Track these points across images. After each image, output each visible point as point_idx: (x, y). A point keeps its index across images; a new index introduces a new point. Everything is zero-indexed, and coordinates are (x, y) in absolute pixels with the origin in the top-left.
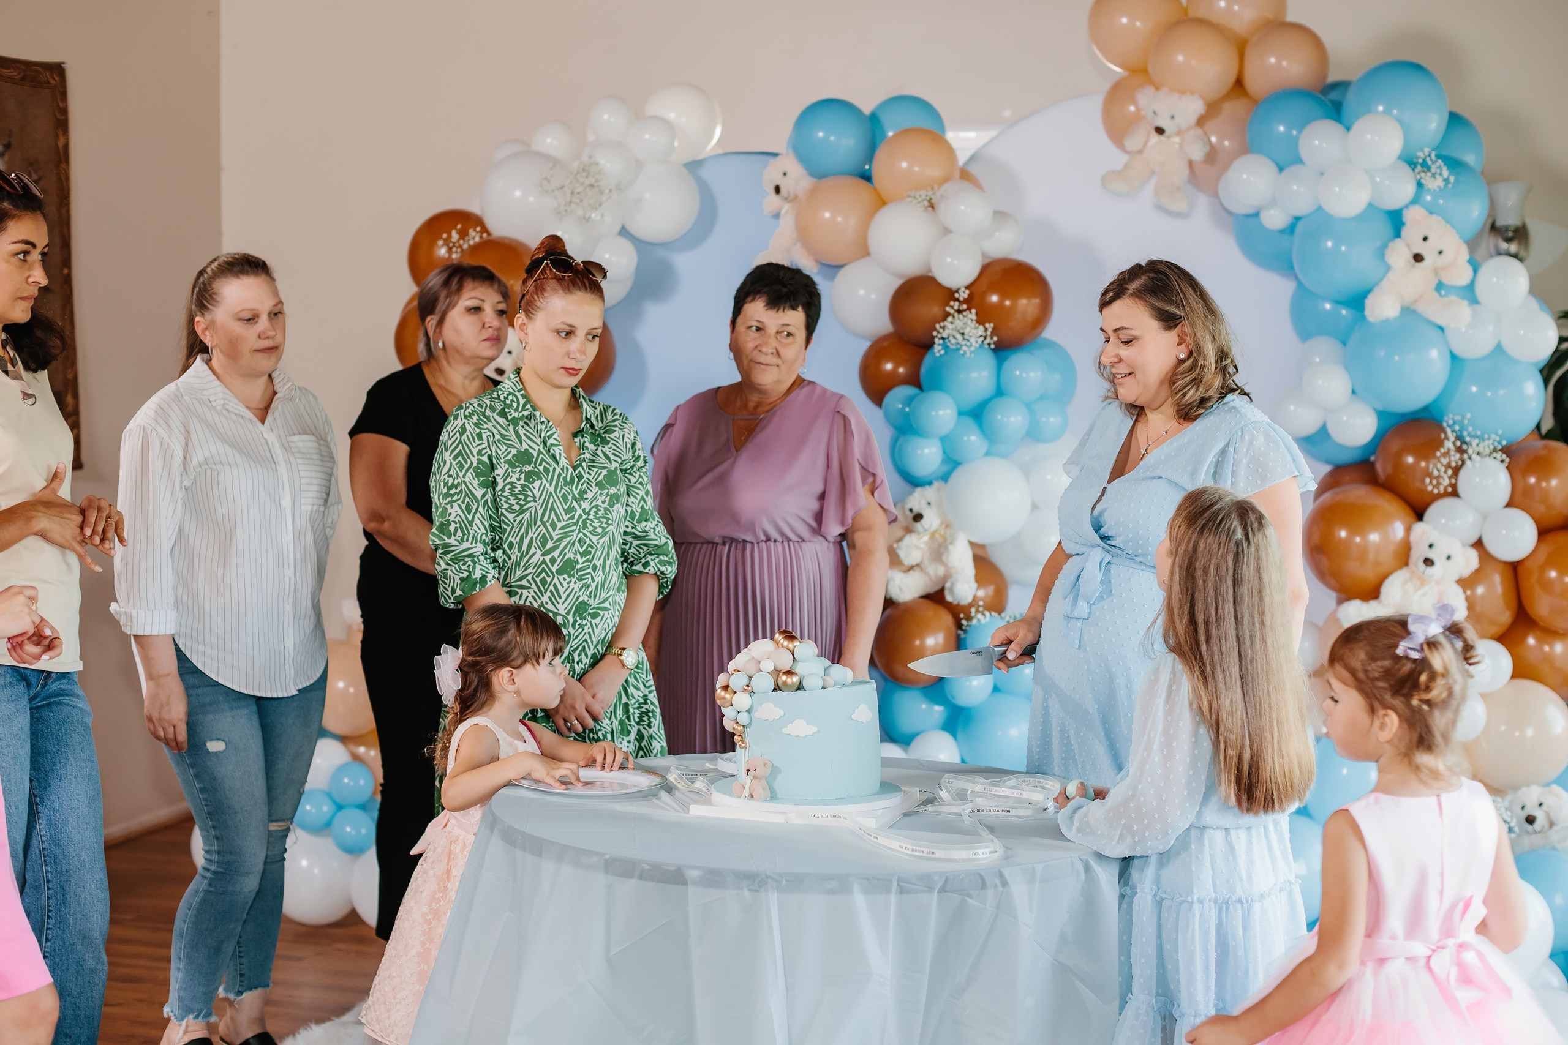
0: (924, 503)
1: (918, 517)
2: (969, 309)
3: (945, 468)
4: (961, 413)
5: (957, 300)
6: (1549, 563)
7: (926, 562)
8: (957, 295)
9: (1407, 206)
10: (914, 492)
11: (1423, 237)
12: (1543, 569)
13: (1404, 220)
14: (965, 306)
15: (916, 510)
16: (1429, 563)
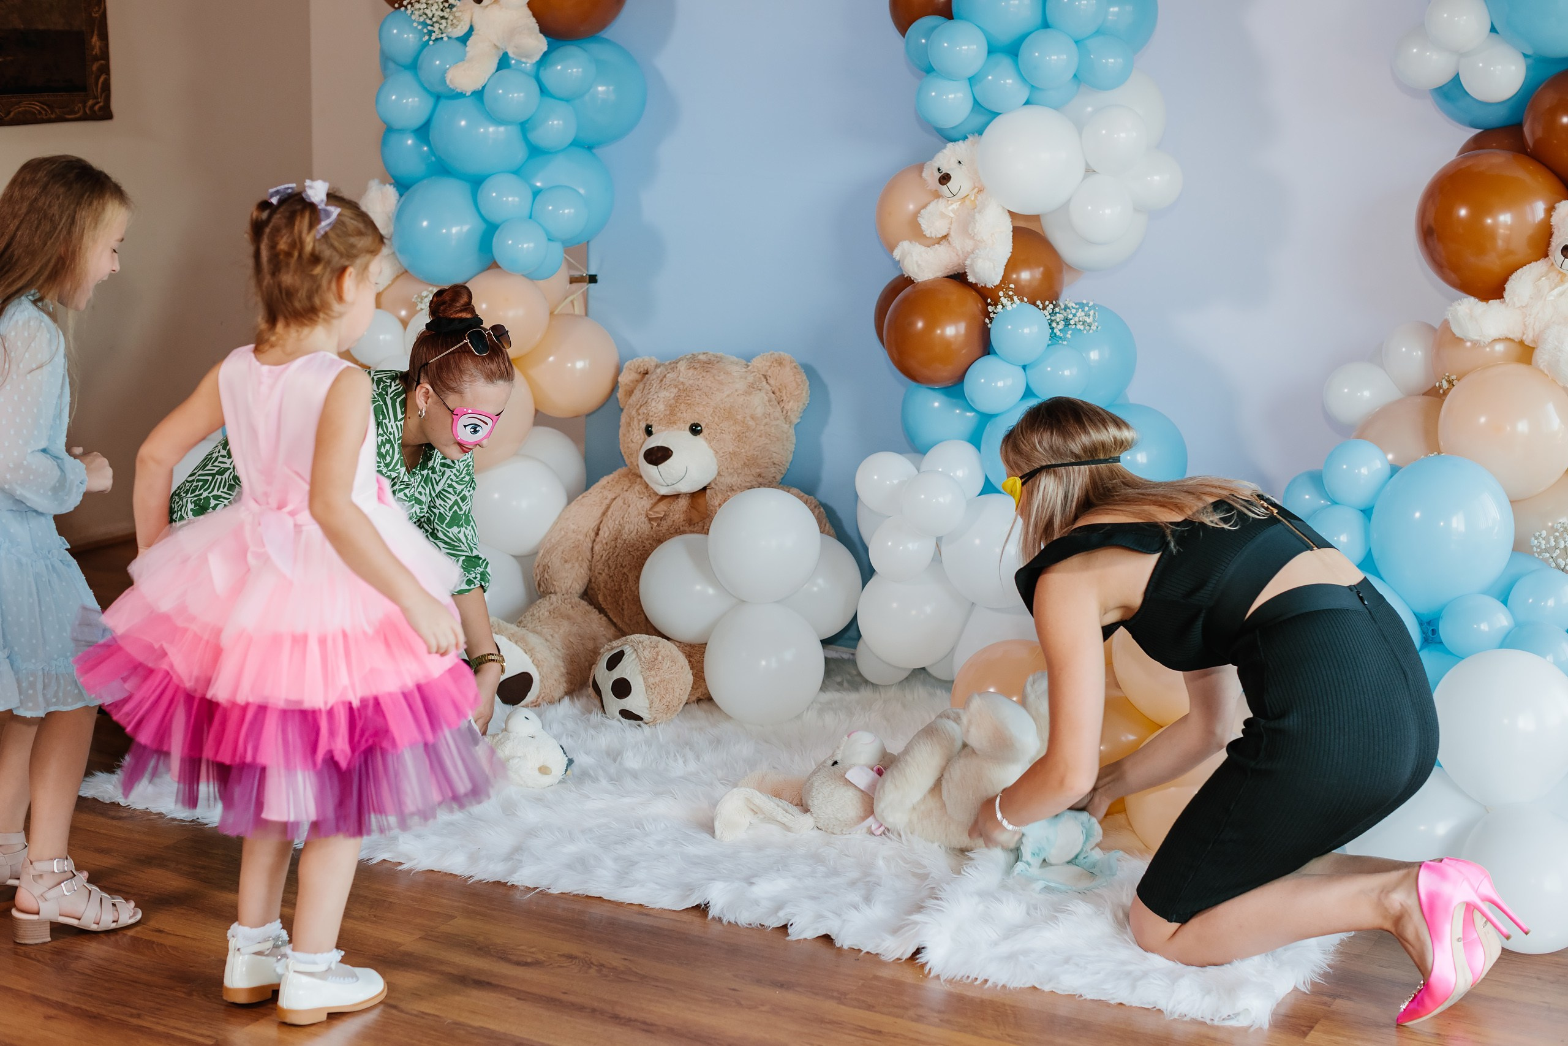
0: (953, 161)
1: (945, 179)
3: (979, 120)
4: (991, 51)
7: (952, 234)
10: (945, 147)
15: (944, 170)
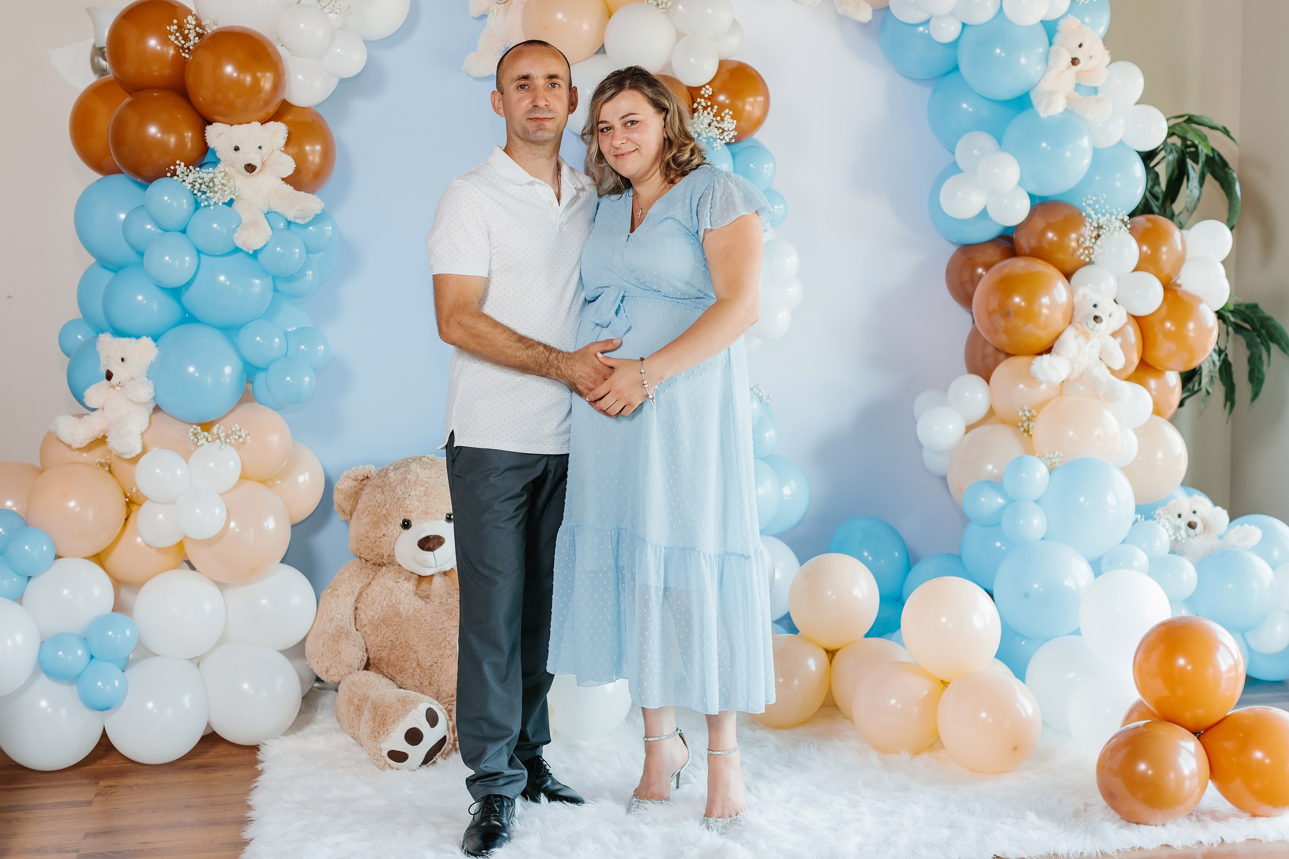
2: (712, 106)
5: (702, 96)
6: (1168, 317)
8: (702, 92)
9: (1061, 17)
11: (1079, 44)
12: (1162, 322)
13: (1058, 29)
14: (709, 103)
16: (1099, 320)
